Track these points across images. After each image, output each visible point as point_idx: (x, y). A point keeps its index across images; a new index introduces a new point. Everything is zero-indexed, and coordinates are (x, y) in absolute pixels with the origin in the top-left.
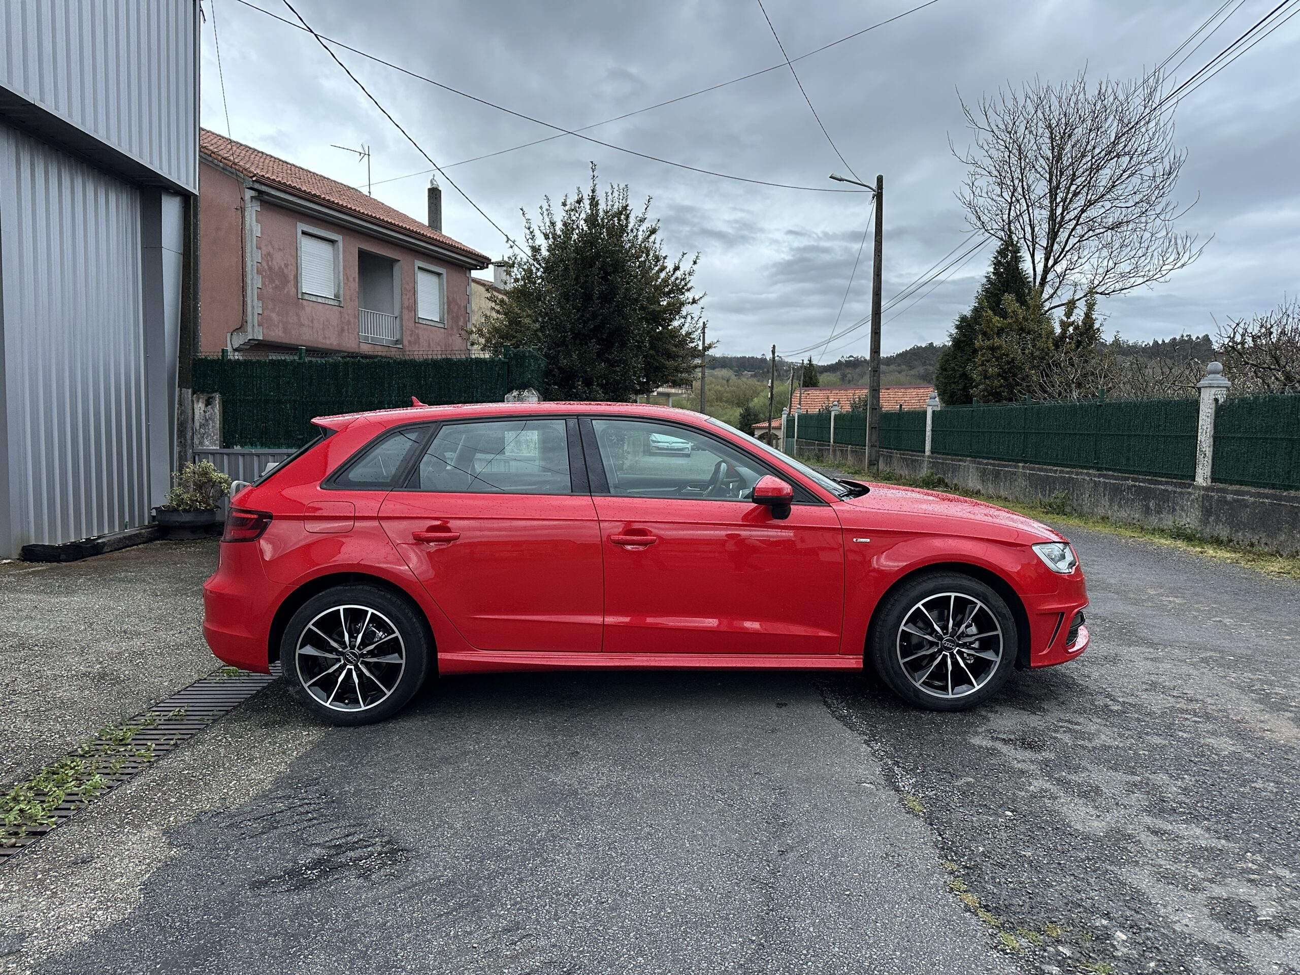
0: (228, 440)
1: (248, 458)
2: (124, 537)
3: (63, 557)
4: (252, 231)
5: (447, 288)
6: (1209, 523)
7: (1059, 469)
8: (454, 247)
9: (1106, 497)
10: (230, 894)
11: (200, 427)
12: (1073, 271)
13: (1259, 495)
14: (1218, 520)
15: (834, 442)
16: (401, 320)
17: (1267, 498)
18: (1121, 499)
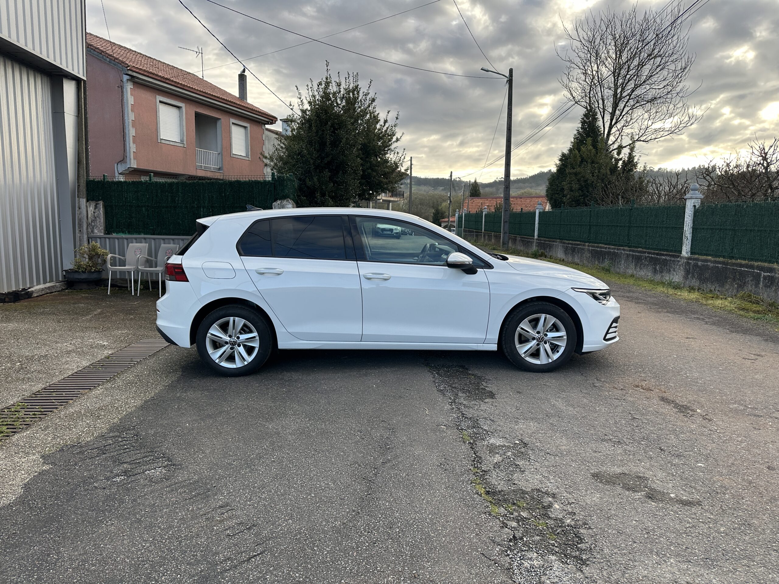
0: (109, 230)
1: (121, 240)
2: (45, 288)
3: (7, 300)
4: (127, 100)
5: (250, 136)
6: (688, 278)
7: (608, 246)
8: (254, 110)
9: (633, 263)
10: (72, 489)
11: (92, 222)
12: (628, 127)
13: (715, 262)
14: (693, 276)
15: (484, 230)
16: (222, 155)
17: (720, 264)
18: (641, 264)
